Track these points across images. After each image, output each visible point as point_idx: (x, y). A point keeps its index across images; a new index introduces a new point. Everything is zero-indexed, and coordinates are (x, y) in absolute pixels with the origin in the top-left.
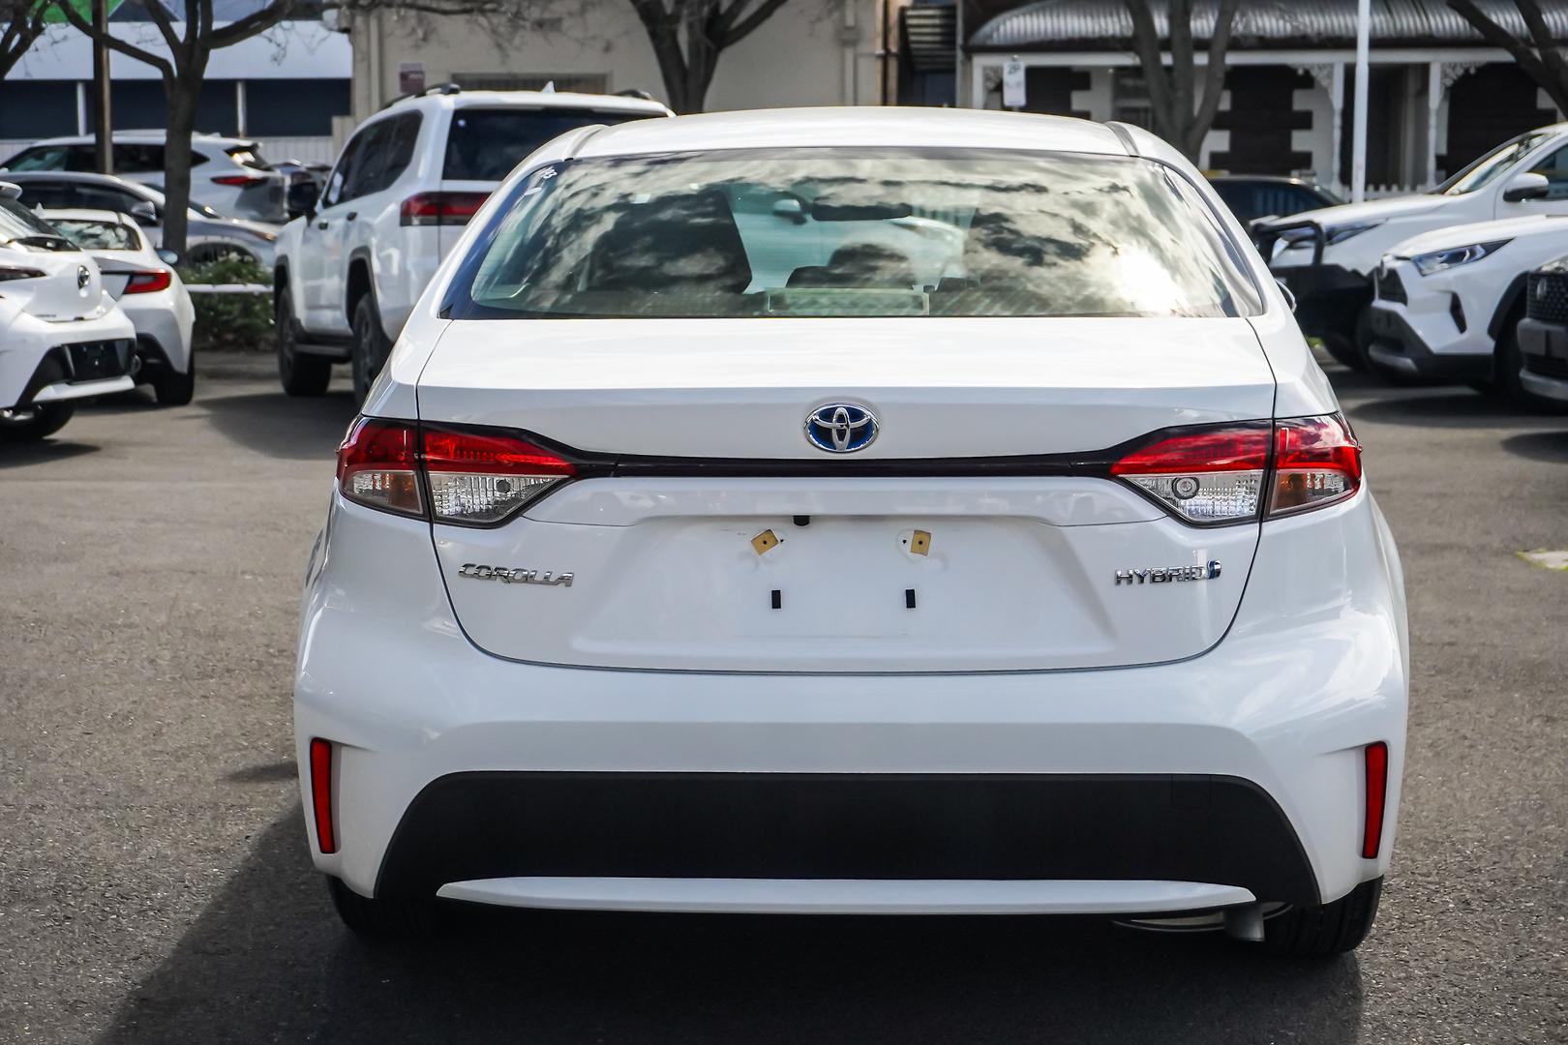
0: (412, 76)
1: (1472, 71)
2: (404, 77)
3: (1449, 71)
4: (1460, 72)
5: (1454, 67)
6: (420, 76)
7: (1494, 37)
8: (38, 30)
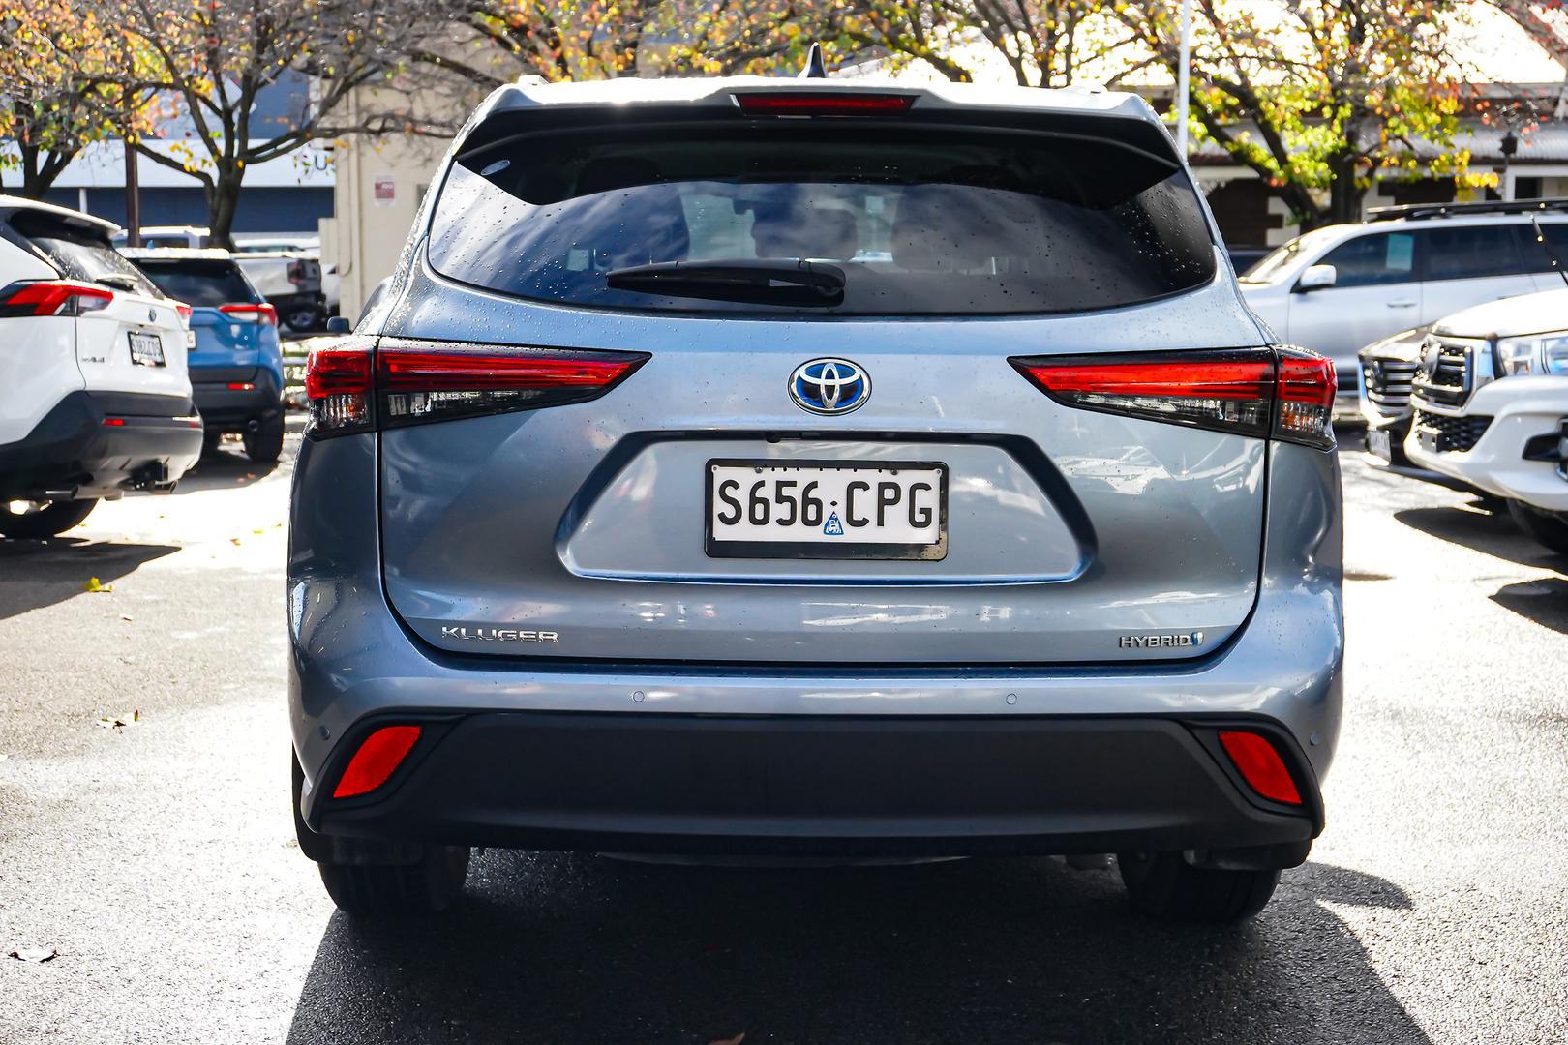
0: (384, 186)
1: (1223, 185)
2: (378, 187)
3: (1205, 185)
4: (1213, 185)
5: (1208, 181)
6: (391, 186)
7: (1241, 158)
8: (78, 147)
